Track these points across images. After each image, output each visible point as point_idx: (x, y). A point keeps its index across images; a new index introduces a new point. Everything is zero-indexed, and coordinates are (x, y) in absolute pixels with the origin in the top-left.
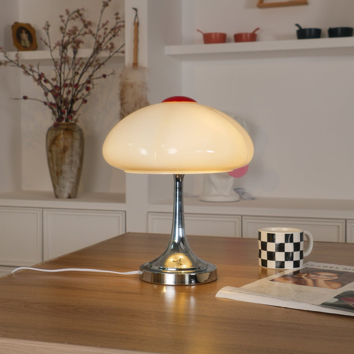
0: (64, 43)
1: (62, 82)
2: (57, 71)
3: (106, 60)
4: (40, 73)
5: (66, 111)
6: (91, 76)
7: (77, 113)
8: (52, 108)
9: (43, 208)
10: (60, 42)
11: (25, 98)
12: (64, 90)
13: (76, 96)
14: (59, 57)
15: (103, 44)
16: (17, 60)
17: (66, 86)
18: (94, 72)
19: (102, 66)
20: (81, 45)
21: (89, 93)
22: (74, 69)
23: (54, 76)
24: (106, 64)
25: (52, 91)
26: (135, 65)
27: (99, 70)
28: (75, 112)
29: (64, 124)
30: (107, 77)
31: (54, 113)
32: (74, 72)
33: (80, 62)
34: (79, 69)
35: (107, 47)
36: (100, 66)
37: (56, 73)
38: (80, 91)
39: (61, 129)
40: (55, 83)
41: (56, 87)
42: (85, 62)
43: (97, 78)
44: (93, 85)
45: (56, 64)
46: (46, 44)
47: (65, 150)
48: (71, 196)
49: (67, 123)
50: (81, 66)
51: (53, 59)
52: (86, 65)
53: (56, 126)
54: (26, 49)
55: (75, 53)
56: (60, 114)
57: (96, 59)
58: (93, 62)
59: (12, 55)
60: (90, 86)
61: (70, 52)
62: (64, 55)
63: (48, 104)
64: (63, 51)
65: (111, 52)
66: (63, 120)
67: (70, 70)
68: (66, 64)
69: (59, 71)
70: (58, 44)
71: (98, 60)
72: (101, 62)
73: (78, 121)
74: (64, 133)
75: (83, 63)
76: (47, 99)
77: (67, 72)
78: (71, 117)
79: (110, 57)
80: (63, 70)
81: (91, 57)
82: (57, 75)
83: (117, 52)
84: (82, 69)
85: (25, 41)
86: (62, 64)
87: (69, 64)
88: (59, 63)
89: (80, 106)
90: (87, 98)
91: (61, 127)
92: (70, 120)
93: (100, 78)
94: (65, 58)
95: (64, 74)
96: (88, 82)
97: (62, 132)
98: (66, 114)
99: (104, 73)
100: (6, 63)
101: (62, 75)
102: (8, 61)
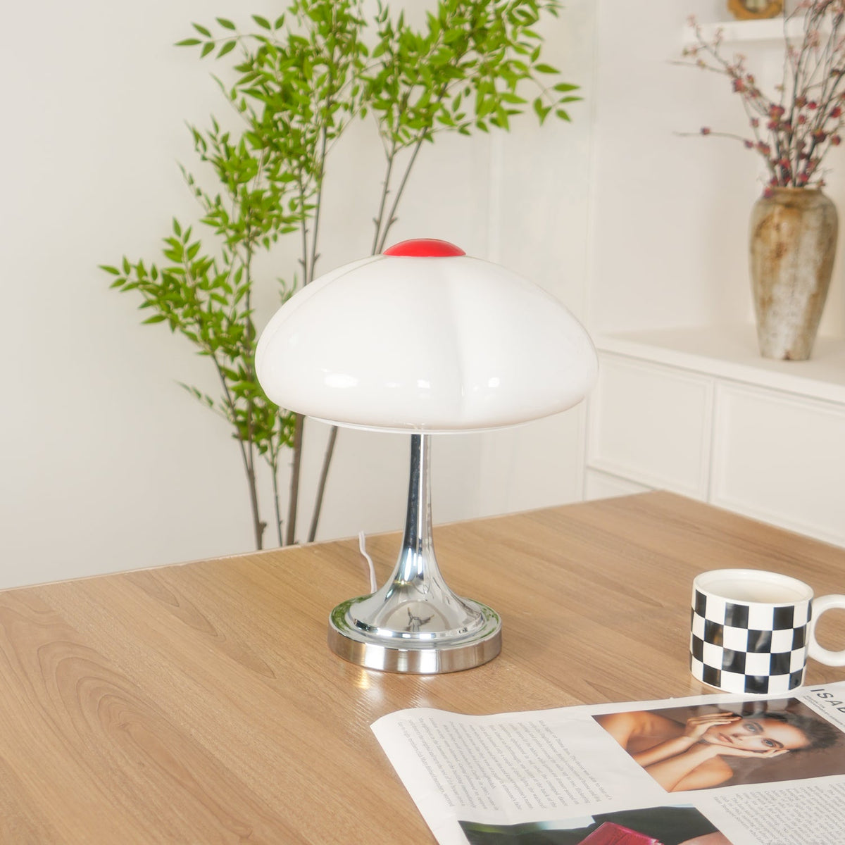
1: (799, 94)
8: (763, 154)
9: (717, 377)
11: (705, 132)
14: (802, 34)
16: (717, 44)
23: (779, 81)
32: (828, 70)
39: (776, 203)
40: (776, 99)
41: (776, 110)
45: (790, 50)
47: (779, 252)
48: (791, 356)
49: (795, 189)
51: (787, 39)
53: (769, 195)
54: (754, 14)
62: (813, 30)
63: (755, 143)
64: (815, 20)
66: (787, 182)
67: (818, 64)
68: (814, 48)
69: (796, 68)
74: (781, 214)
76: (757, 135)
77: (811, 67)
80: (803, 67)
86: (803, 51)
88: (798, 49)
90: (840, 134)
91: (780, 198)
95: (804, 73)
100: (695, 51)
101: (801, 78)
102: (700, 46)
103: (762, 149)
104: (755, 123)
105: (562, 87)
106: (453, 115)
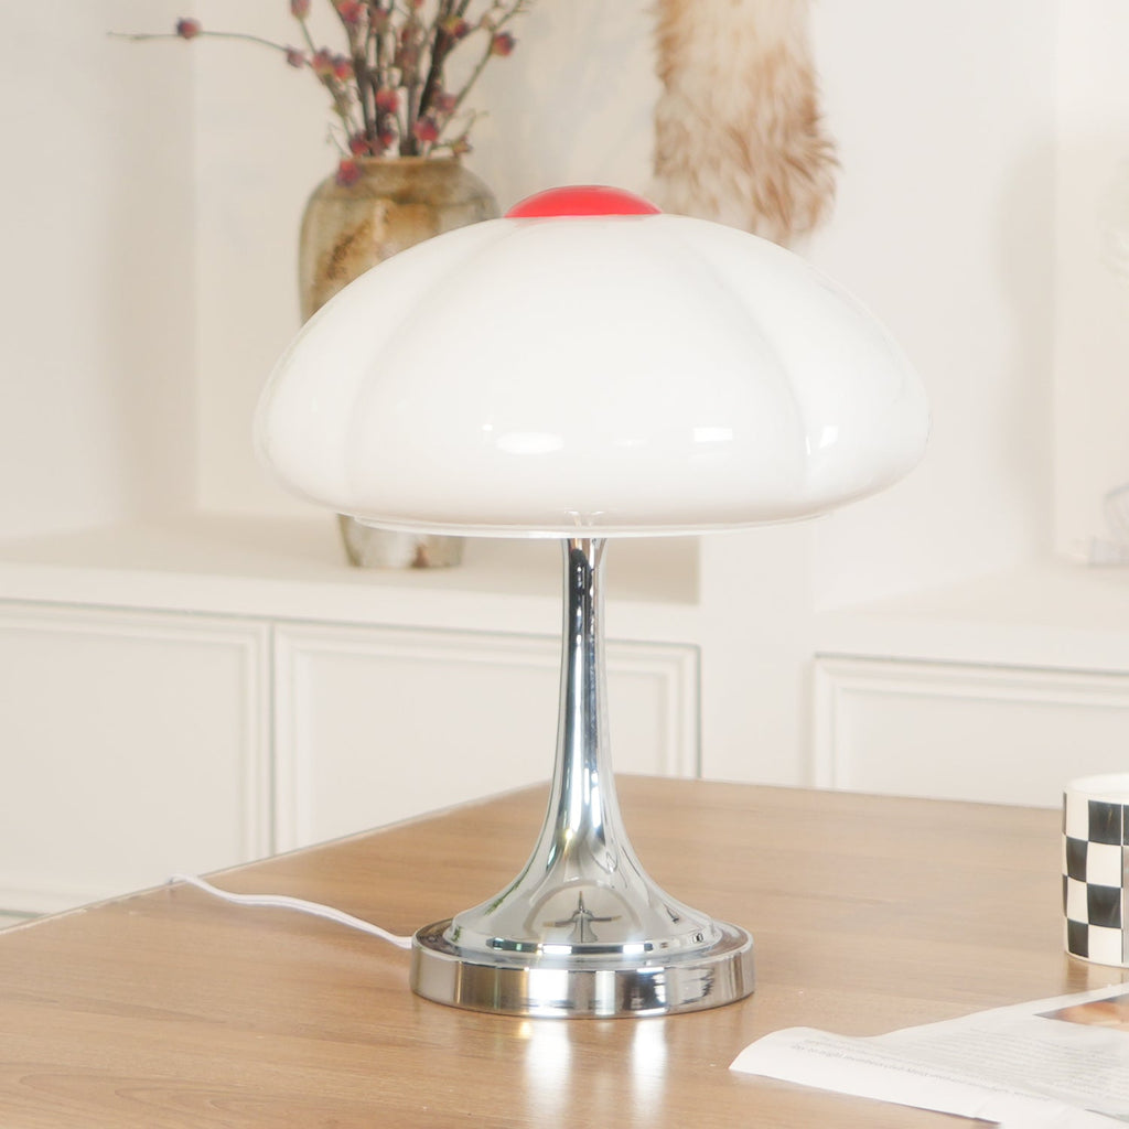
5: (402, 95)
7: (462, 109)
8: (328, 81)
9: (275, 620)
11: (186, 29)
13: (460, 13)
28: (449, 106)
29: (393, 169)
31: (341, 105)
39: (373, 194)
48: (428, 555)
49: (409, 161)
53: (349, 176)
56: (372, 112)
63: (309, 57)
66: (386, 146)
73: (468, 150)
74: (385, 221)
76: (306, 37)
78: (432, 131)
89: (478, 70)
90: (515, 27)
91: (376, 181)
92: (425, 146)
97: (379, 209)
98: (403, 109)
103: (328, 68)
104: (299, 8)
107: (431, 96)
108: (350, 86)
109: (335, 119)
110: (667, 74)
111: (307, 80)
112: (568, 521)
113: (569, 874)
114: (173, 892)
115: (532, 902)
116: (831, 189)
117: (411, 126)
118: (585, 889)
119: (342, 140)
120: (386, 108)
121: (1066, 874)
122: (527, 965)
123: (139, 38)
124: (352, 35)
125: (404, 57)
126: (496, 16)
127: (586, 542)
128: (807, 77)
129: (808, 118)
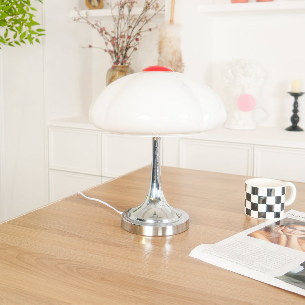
0: (122, 3)
1: (119, 34)
2: (115, 25)
3: (152, 17)
4: (102, 27)
5: (121, 56)
6: (140, 29)
8: (110, 54)
9: (102, 131)
10: (119, 2)
11: (90, 46)
12: (120, 40)
13: (129, 45)
14: (118, 14)
15: (151, 4)
16: (87, 17)
17: (122, 37)
18: (142, 26)
19: (149, 22)
20: (134, 5)
21: (138, 43)
22: (129, 23)
23: (113, 30)
24: (152, 20)
25: (110, 41)
26: (171, 21)
27: (146, 25)
28: (128, 58)
29: (119, 67)
30: (152, 30)
31: (112, 58)
32: (128, 26)
33: (133, 18)
34: (132, 24)
35: (153, 6)
36: (147, 21)
37: (115, 27)
38: (132, 41)
39: (117, 70)
40: (113, 35)
41: (113, 38)
42: (137, 18)
43: (145, 31)
44: (141, 37)
45: (115, 19)
46: (108, 4)
49: (122, 66)
50: (134, 21)
51: (113, 16)
52: (138, 20)
53: (113, 68)
54: (94, 7)
55: (130, 11)
56: (117, 59)
57: (145, 16)
58: (142, 18)
59: (83, 13)
60: (139, 37)
61: (126, 11)
62: (121, 13)
63: (108, 50)
64: (121, 10)
65: (156, 10)
66: (119, 63)
67: (125, 24)
68: (123, 19)
69: (117, 25)
70: (117, 4)
71: (146, 17)
72: (148, 18)
73: (130, 64)
74: (119, 74)
75: (135, 19)
76: (107, 48)
77: (123, 25)
78: (125, 61)
79: (155, 14)
80: (120, 25)
81: (142, 14)
82: (115, 29)
83: (160, 10)
84: (134, 23)
85: (94, 2)
86: (119, 20)
87: (124, 20)
88: (117, 19)
89: (132, 53)
90: (137, 47)
91: (117, 69)
92: (124, 64)
93: (147, 31)
94: (122, 15)
95: (120, 27)
96: (138, 34)
97: (118, 72)
98: (121, 58)
99: (150, 27)
100: (79, 19)
101: (119, 29)
102: (80, 18)
103: (110, 52)
104: (106, 43)
105: (39, 30)
106: (5, 39)
107: (125, 57)
108: (114, 55)
109: (111, 60)
110: (160, 53)
111: (107, 54)
112: (153, 134)
113: (152, 206)
114: (78, 195)
115: (144, 211)
116: (184, 70)
117: (122, 60)
118: (156, 209)
119: (112, 62)
120: (119, 58)
121: (246, 199)
122: (144, 225)
123: (83, 47)
124: (114, 48)
125: (121, 51)
126: (135, 45)
127: (157, 138)
128: (180, 54)
129: (180, 60)
